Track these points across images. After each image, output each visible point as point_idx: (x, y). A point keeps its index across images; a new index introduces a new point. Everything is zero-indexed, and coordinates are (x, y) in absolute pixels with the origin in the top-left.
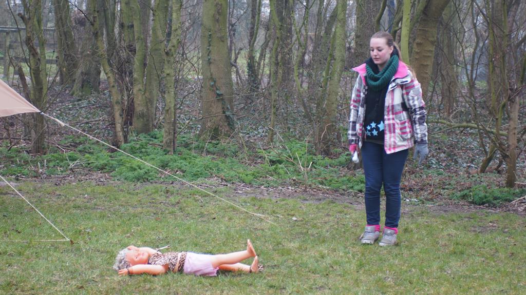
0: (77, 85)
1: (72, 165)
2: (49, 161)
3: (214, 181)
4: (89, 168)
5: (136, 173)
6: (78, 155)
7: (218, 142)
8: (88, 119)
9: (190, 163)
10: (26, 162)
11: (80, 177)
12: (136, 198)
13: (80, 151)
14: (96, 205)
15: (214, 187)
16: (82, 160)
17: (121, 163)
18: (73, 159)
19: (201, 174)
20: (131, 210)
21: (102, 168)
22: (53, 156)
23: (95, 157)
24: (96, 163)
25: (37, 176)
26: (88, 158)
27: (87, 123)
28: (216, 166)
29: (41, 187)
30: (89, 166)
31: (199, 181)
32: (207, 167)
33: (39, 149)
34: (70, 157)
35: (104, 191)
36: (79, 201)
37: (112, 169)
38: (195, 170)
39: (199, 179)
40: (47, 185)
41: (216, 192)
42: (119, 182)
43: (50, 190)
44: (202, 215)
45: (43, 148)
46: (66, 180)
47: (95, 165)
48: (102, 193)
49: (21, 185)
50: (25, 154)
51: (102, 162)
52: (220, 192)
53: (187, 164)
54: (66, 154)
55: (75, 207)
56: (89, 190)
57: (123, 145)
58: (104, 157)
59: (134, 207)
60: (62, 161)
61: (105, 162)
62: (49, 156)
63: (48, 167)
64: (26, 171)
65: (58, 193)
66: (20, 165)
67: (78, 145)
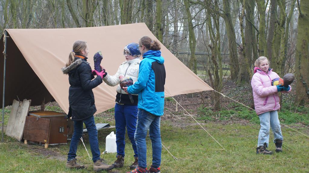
0: (239, 80)
1: (232, 116)
2: (221, 114)
3: (299, 124)
4: (240, 118)
7: (303, 106)
8: (243, 95)
9: (288, 116)
10: (211, 115)
11: (235, 121)
13: (236, 110)
14: (240, 134)
15: (298, 128)
16: (237, 113)
17: (254, 115)
18: (232, 113)
19: (293, 121)
21: (246, 118)
22: (223, 112)
23: (243, 112)
24: (243, 115)
25: (215, 121)
26: (239, 113)
27: (242, 97)
28: (300, 118)
29: (216, 126)
30: (240, 117)
31: (292, 125)
32: (296, 118)
33: (217, 108)
34: (231, 112)
35: (245, 128)
36: (233, 133)
37: (251, 118)
38: (290, 119)
39: (292, 124)
40: (219, 125)
41: (299, 130)
42: (253, 124)
43: (220, 127)
44: (290, 140)
45: (219, 108)
46: (228, 123)
47: (242, 116)
48: (244, 129)
49: (207, 125)
50: (210, 111)
51: (246, 115)
52: (301, 130)
53: (287, 116)
54: (229, 111)
55: (230, 135)
56: (238, 127)
58: (247, 113)
60: (227, 114)
61: (247, 115)
62: (221, 112)
63: (220, 117)
64: (210, 118)
65: (223, 128)
66: (208, 116)
67: (236, 107)
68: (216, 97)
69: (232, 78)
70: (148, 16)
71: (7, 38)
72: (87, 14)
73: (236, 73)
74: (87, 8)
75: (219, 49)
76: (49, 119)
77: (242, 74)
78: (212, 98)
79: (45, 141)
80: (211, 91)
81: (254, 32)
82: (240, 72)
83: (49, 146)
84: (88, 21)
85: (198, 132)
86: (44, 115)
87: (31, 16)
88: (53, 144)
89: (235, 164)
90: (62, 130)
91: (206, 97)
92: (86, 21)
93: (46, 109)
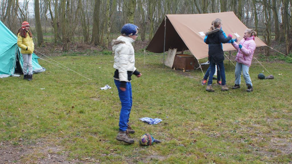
0: (279, 41)
1: (275, 59)
2: (270, 58)
4: (280, 60)
5: (290, 61)
6: (277, 57)
10: (265, 58)
11: (277, 62)
12: (289, 67)
13: (278, 56)
14: (280, 68)
17: (287, 59)
18: (276, 57)
20: (288, 70)
21: (282, 60)
24: (281, 59)
25: (267, 61)
27: (281, 50)
29: (267, 63)
33: (268, 55)
36: (276, 67)
37: (285, 60)
40: (269, 63)
42: (286, 63)
43: (269, 64)
46: (273, 62)
48: (282, 66)
49: (263, 63)
50: (264, 56)
51: (282, 58)
54: (274, 56)
55: (275, 68)
56: (279, 65)
57: (288, 55)
58: (283, 57)
59: (289, 69)
60: (273, 58)
62: (270, 57)
64: (264, 60)
65: (271, 65)
66: (263, 58)
67: (278, 55)
68: (267, 49)
69: (276, 40)
70: (234, 8)
71: (166, 19)
72: (204, 7)
73: (278, 37)
74: (205, 4)
75: (270, 25)
76: (186, 58)
77: (281, 38)
78: (265, 50)
79: (184, 68)
80: (265, 46)
81: (288, 17)
82: (280, 37)
83: (185, 71)
84: (205, 10)
85: (258, 66)
86: (183, 56)
87: (177, 9)
88: (187, 70)
89: (277, 83)
90: (191, 63)
91: (263, 49)
92: (204, 11)
93: (184, 53)
